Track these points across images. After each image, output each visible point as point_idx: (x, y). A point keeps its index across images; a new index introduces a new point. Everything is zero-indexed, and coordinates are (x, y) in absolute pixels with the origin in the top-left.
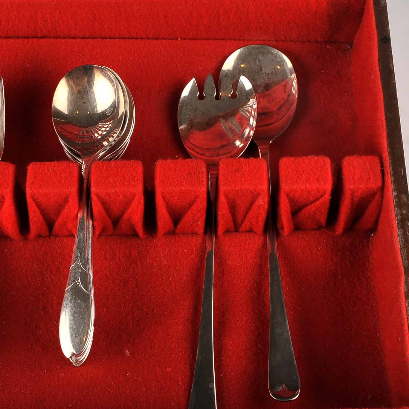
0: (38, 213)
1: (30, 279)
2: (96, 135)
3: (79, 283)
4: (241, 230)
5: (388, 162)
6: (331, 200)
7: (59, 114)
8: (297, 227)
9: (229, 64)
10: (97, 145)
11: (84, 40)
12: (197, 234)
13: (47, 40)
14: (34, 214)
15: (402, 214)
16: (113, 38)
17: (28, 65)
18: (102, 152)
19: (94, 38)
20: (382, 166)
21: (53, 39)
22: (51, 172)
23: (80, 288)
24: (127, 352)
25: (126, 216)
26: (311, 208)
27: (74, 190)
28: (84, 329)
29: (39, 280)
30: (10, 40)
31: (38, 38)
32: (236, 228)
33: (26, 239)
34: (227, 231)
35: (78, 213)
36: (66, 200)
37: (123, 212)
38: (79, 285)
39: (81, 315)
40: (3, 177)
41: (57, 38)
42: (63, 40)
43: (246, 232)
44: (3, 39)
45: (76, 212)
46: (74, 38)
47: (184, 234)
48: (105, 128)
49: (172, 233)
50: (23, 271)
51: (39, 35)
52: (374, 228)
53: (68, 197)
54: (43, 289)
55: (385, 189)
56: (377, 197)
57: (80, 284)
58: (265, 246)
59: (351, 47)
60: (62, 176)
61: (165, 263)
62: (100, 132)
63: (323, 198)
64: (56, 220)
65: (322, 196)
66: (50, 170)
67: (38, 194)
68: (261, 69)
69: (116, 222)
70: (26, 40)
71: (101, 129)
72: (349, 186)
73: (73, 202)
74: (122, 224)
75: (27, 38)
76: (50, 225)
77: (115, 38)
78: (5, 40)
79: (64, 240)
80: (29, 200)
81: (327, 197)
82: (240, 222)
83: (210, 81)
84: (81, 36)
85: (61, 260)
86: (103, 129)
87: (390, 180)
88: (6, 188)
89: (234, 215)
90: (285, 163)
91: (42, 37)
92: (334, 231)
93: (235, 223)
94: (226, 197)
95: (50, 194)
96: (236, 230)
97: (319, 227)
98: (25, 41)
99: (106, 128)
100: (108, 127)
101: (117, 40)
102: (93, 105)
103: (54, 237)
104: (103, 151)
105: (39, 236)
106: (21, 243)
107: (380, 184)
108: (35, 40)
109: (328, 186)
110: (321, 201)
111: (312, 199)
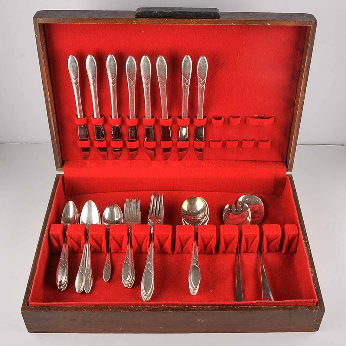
0: (179, 243)
2: (198, 218)
4: (249, 252)
5: (300, 226)
6: (281, 238)
7: (184, 211)
8: (269, 251)
9: (241, 199)
10: (199, 221)
12: (233, 253)
13: (177, 191)
14: (178, 244)
15: (306, 242)
20: (298, 227)
21: (179, 191)
24: (211, 291)
25: (209, 245)
26: (274, 242)
27: (193, 233)
32: (247, 251)
33: (173, 254)
34: (244, 252)
36: (190, 237)
37: (208, 243)
43: (250, 252)
45: (193, 242)
46: (186, 191)
47: (229, 253)
48: (201, 215)
49: (224, 252)
52: (295, 251)
55: (300, 234)
56: (297, 238)
57: (196, 265)
58: (257, 257)
59: (281, 196)
61: (222, 263)
62: (200, 217)
63: (278, 238)
64: (184, 247)
65: (278, 237)
67: (181, 235)
68: (251, 203)
69: (205, 247)
72: (287, 233)
73: (192, 238)
74: (208, 248)
76: (182, 249)
79: (186, 255)
80: (177, 237)
81: (280, 237)
82: (249, 248)
83: (234, 206)
86: (201, 216)
87: (301, 232)
89: (247, 245)
90: (265, 226)
91: (175, 191)
92: (282, 252)
93: (247, 248)
94: (245, 237)
95: (185, 235)
96: (247, 252)
97: (276, 251)
102: (196, 209)
103: (183, 253)
105: (178, 253)
106: (171, 255)
107: (298, 233)
108: (173, 191)
109: (280, 234)
110: (278, 239)
111: (274, 238)
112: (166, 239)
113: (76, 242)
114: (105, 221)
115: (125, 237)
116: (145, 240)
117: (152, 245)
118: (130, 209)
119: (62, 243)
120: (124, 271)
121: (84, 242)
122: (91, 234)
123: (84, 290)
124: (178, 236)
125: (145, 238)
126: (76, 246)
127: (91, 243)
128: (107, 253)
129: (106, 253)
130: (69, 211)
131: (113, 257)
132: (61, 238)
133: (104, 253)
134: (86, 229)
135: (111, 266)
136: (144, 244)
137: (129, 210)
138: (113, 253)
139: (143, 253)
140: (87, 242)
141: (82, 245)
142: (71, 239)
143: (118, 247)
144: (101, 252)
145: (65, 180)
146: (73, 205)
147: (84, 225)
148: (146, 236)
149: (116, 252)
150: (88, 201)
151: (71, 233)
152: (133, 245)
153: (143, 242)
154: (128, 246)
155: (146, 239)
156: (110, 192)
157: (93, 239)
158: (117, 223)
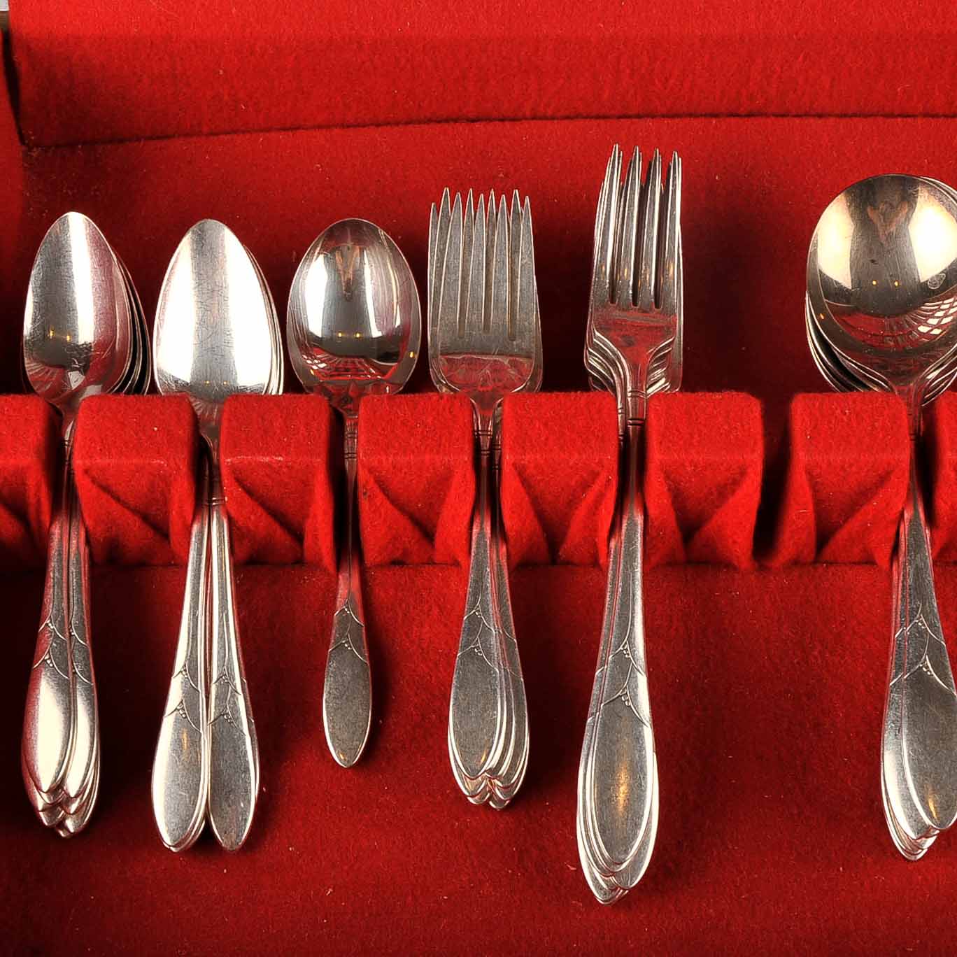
1: (778, 661)
2: (923, 329)
3: (927, 667)
11: (844, 121)
13: (762, 120)
16: (909, 116)
17: (717, 178)
18: (932, 372)
19: (866, 116)
21: (773, 118)
22: (848, 416)
23: (930, 678)
27: (904, 455)
28: (952, 772)
29: (798, 663)
30: (677, 120)
31: (739, 116)
35: (903, 509)
36: (883, 480)
38: (929, 673)
39: (941, 742)
40: (743, 426)
41: (783, 116)
42: (797, 121)
44: (662, 119)
45: (900, 508)
46: (820, 116)
48: (936, 318)
50: (761, 641)
51: (742, 109)
53: (888, 474)
54: (808, 684)
57: (931, 672)
60: (876, 424)
66: (847, 411)
67: (824, 466)
70: (714, 122)
71: (927, 320)
73: (900, 483)
75: (716, 116)
77: (914, 116)
78: (666, 122)
79: (846, 573)
84: (837, 112)
85: (844, 617)
86: (932, 321)
88: (753, 451)
91: (749, 115)
95: (851, 466)
98: (712, 123)
99: (941, 318)
100: (946, 316)
101: (919, 121)
103: (825, 565)
104: (934, 370)
105: (796, 562)
106: (752, 577)
108: (733, 120)
112: (725, 490)
113: (135, 511)
114: (310, 344)
115: (456, 481)
116: (590, 497)
117: (632, 525)
118: (466, 261)
119: (46, 518)
120: (463, 712)
121: (189, 508)
122: (233, 469)
123: (208, 826)
124: (809, 473)
125: (585, 486)
126: (135, 533)
127: (233, 514)
128: (338, 566)
129: (332, 570)
130: (71, 277)
131: (381, 595)
132: (37, 490)
133: (317, 564)
134: (196, 421)
135: (371, 658)
136: (580, 514)
137: (465, 272)
138: (379, 566)
139: (568, 563)
140: (210, 509)
141: (175, 527)
142: (105, 496)
143: (409, 536)
144: (299, 561)
145: (17, 57)
146: (96, 244)
147: (183, 394)
148: (595, 475)
149: (395, 563)
150: (194, 228)
151: (100, 461)
152: (507, 523)
153: (572, 503)
154: (475, 530)
155: (596, 487)
156: (320, 127)
157: (249, 492)
158: (387, 357)
